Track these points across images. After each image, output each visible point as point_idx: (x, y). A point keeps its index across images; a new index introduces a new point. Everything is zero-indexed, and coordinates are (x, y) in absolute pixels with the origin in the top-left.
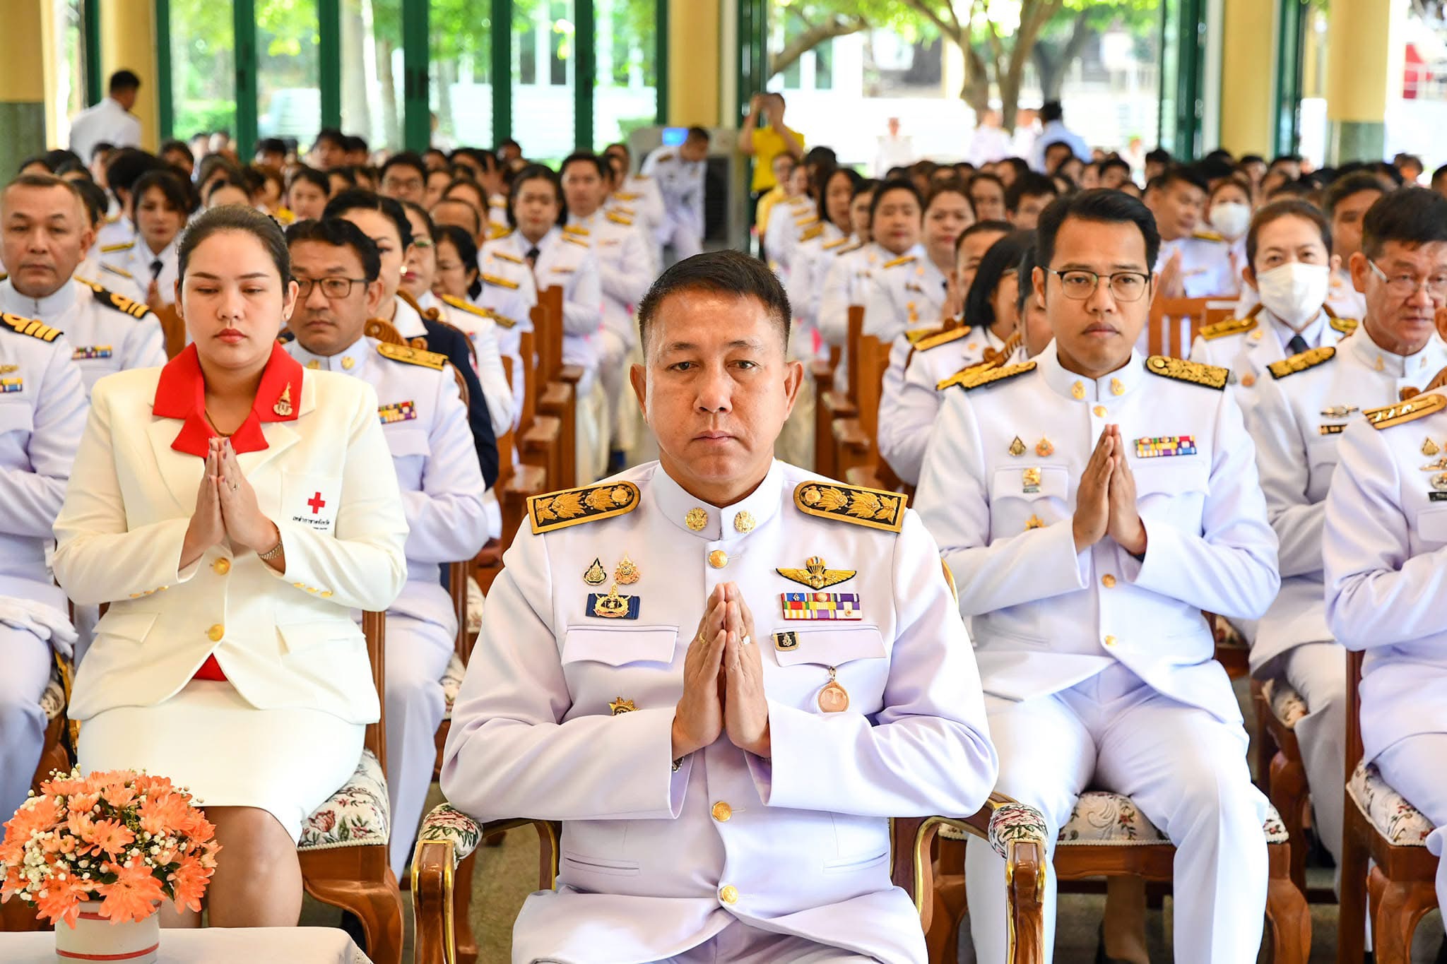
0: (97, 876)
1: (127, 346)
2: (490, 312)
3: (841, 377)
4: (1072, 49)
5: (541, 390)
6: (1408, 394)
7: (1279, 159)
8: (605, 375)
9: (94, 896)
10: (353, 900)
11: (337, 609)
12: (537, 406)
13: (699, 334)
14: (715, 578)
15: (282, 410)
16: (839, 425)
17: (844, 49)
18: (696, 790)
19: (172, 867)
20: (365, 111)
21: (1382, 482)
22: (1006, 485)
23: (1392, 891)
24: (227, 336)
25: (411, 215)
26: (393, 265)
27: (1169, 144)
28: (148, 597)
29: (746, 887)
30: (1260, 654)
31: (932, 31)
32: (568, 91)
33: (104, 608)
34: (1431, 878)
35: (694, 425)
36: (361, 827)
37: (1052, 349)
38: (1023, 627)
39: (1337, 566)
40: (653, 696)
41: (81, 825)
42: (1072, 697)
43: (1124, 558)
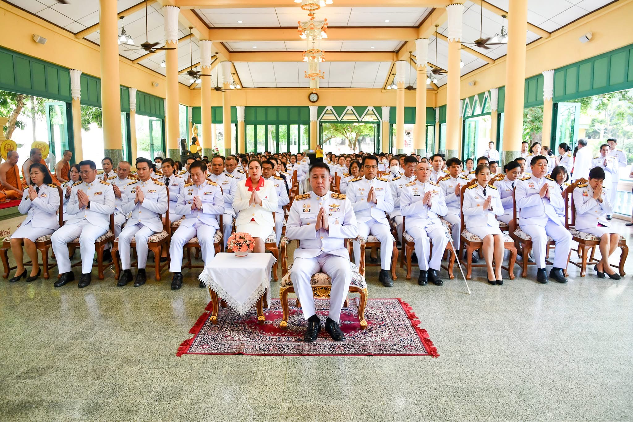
0: (240, 246)
1: (242, 177)
2: (288, 174)
3: (334, 182)
4: (362, 140)
5: (294, 184)
6: (411, 182)
7: (390, 154)
8: (303, 182)
9: (239, 248)
10: (272, 250)
11: (269, 211)
12: (294, 186)
13: (317, 173)
14: (320, 206)
15: (262, 185)
16: (334, 188)
17: (332, 140)
18: (318, 234)
19: (249, 245)
20: (271, 149)
21: (408, 194)
22: (358, 195)
23: (409, 248)
24: (254, 175)
25: (278, 160)
26: (276, 167)
27: (376, 152)
28: (244, 210)
29: (325, 248)
30: (391, 217)
31: (344, 137)
32: (297, 146)
33: (239, 211)
34: (414, 246)
35: (317, 185)
36: (273, 240)
37: (364, 176)
38: (361, 214)
39: (402, 205)
40: (313, 222)
41: (237, 239)
42: (367, 223)
43: (374, 204)
